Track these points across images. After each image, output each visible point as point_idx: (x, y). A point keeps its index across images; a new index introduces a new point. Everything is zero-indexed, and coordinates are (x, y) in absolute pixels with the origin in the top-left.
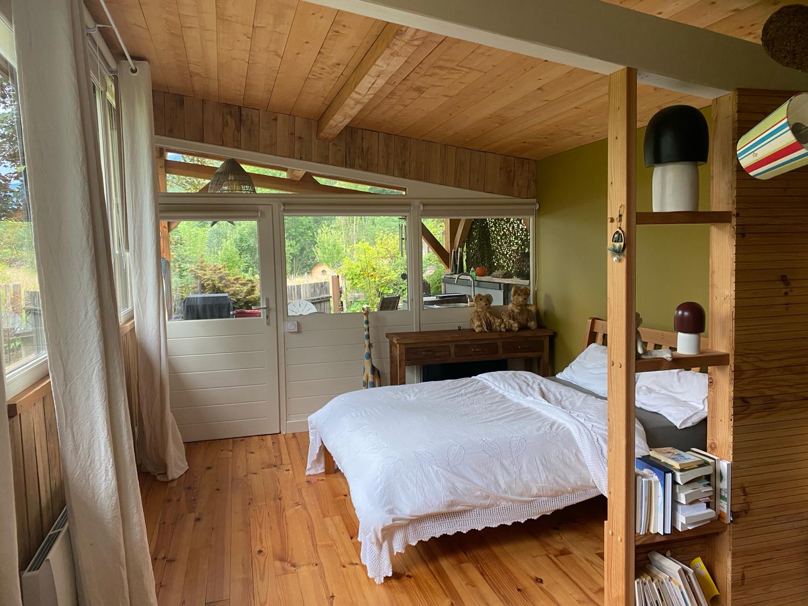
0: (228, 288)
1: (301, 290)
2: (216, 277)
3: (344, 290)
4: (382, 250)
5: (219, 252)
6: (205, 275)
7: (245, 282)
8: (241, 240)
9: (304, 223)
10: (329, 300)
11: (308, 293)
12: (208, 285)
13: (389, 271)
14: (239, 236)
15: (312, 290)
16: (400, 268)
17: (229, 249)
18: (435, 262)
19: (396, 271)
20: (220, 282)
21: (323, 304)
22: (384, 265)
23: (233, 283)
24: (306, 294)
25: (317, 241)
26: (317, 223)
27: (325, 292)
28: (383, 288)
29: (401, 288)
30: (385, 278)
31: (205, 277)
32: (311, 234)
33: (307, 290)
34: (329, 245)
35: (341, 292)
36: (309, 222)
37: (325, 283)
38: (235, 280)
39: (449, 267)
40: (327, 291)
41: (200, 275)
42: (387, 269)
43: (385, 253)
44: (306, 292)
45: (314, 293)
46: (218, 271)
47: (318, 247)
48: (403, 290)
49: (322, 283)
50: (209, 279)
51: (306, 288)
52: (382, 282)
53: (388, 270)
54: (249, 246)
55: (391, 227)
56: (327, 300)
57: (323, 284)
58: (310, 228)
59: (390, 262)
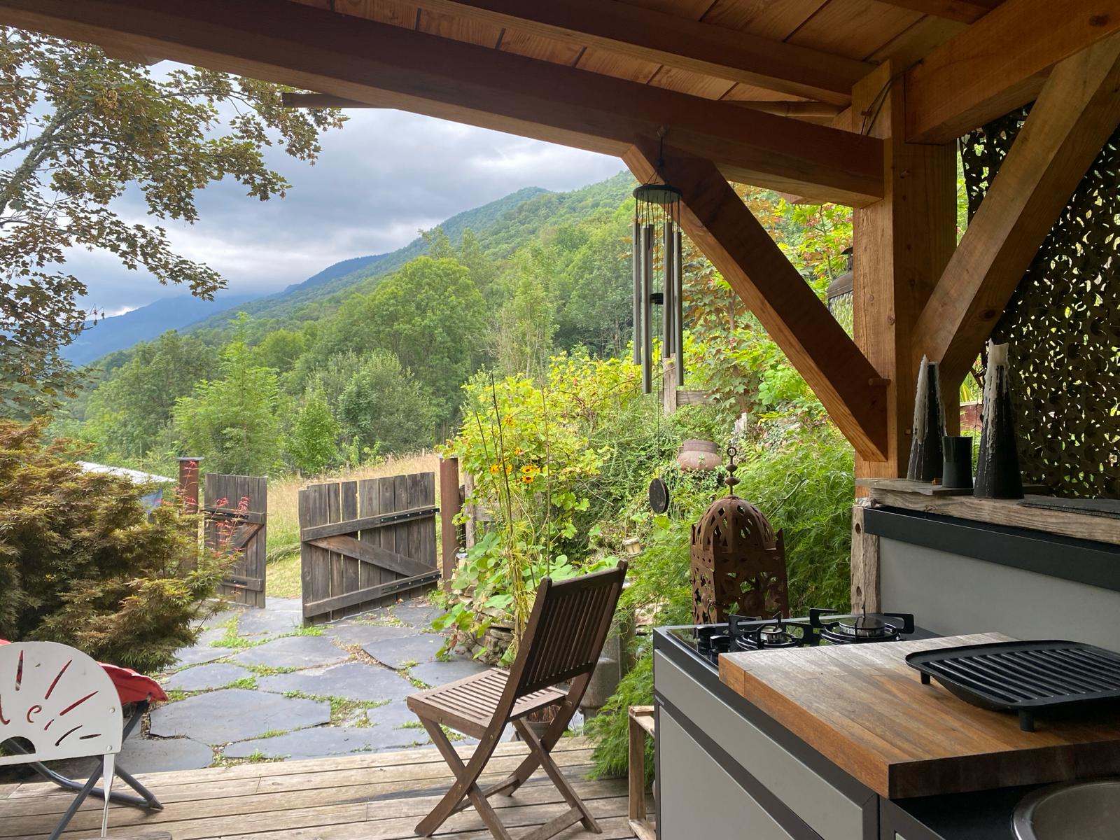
1: (357, 495)
3: (469, 494)
4: (562, 398)
10: (433, 519)
11: (375, 502)
13: (581, 451)
15: (388, 494)
16: (607, 443)
19: (600, 451)
21: (415, 528)
22: (568, 438)
24: (371, 504)
27: (423, 498)
28: (563, 497)
29: (610, 494)
30: (569, 469)
33: (375, 495)
35: (461, 500)
37: (423, 475)
40: (429, 496)
42: (573, 443)
43: (570, 405)
44: (371, 499)
45: (393, 503)
48: (616, 500)
49: (416, 477)
51: (371, 488)
52: (562, 478)
53: (577, 447)
56: (428, 517)
57: (419, 478)
59: (581, 428)
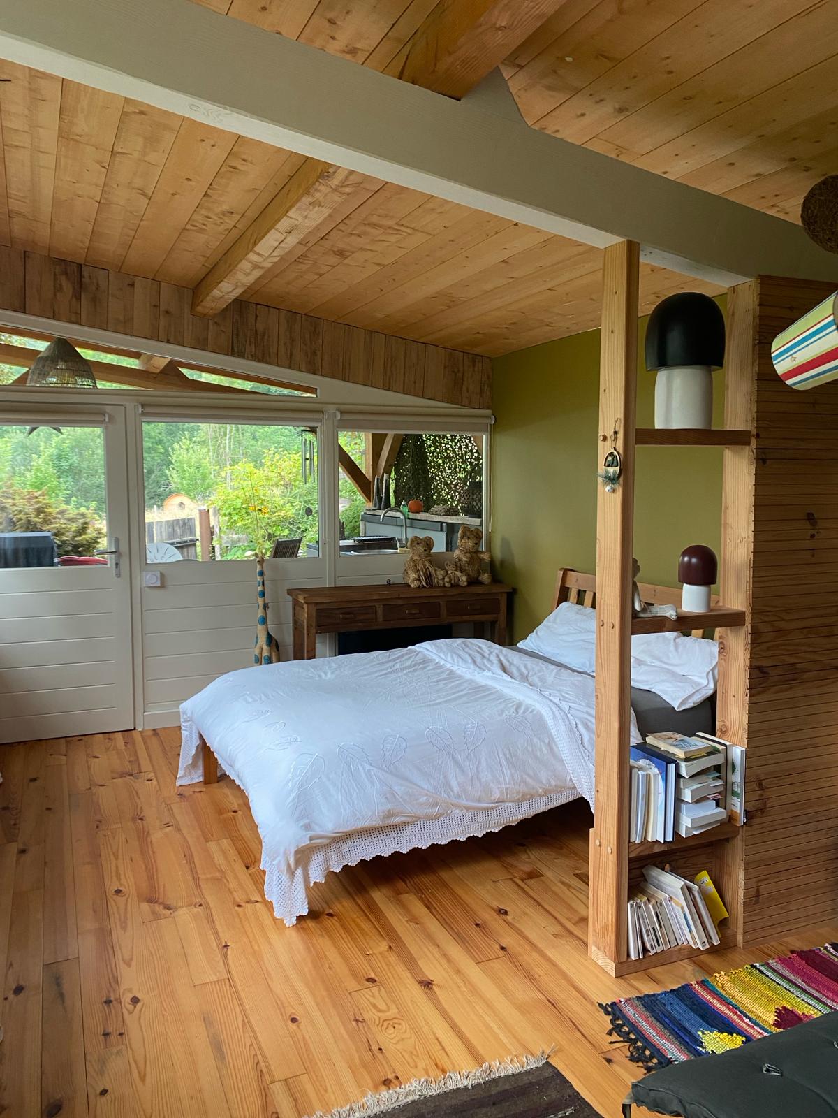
0: (48, 525)
1: (154, 530)
2: (30, 509)
3: (217, 530)
4: (272, 475)
5: (28, 474)
6: (14, 505)
7: (74, 516)
8: (59, 457)
9: (153, 434)
10: (195, 545)
11: (164, 534)
12: (20, 519)
13: (283, 505)
14: (55, 452)
15: (170, 530)
16: (298, 500)
17: (43, 469)
18: (348, 493)
19: (293, 504)
20: (37, 516)
21: (185, 550)
22: (275, 495)
23: (55, 518)
24: (161, 535)
25: (173, 461)
26: (170, 434)
27: (189, 533)
28: (274, 528)
29: (299, 528)
30: (277, 514)
31: (15, 508)
32: (163, 451)
33: (163, 530)
34: (190, 467)
35: (212, 534)
36: (160, 433)
37: (189, 519)
38: (58, 513)
39: (370, 500)
40: (192, 532)
41: (7, 505)
42: (279, 501)
43: (276, 479)
44: (161, 532)
45: (172, 534)
46: (34, 500)
47: (173, 469)
48: (303, 531)
49: (184, 520)
50: (20, 512)
51: (161, 526)
52: (274, 519)
53: (282, 502)
54: (70, 465)
55: (279, 443)
56: (192, 544)
57: (186, 521)
58: (160, 442)
59: (283, 492)
